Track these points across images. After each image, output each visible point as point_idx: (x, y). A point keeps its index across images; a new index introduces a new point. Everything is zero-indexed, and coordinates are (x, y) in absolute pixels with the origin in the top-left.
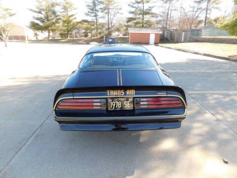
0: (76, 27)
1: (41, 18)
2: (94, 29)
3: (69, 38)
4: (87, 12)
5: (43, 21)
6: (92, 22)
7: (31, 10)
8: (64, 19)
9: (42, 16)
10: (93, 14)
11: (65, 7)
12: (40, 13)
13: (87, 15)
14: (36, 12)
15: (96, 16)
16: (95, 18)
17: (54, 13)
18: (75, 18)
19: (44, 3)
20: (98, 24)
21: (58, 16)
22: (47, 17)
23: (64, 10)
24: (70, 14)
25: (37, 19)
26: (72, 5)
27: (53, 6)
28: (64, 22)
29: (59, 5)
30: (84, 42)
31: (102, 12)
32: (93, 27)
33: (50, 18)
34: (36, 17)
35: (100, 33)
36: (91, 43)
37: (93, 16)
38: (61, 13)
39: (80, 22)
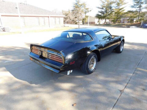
0: (123, 16)
1: (103, 12)
2: (136, 17)
3: (117, 23)
4: (133, 5)
5: (103, 14)
6: (135, 12)
7: (98, 8)
8: (116, 11)
9: (103, 10)
10: (138, 6)
11: (118, 3)
12: (102, 9)
13: (133, 7)
14: (100, 8)
15: (140, 7)
16: (139, 8)
17: (111, 8)
18: (124, 10)
19: (106, 3)
20: (141, 12)
21: (113, 9)
22: (106, 11)
23: (117, 5)
24: (121, 7)
25: (100, 12)
26: (123, 1)
27: (111, 4)
28: (116, 13)
29: (114, 3)
30: (126, 26)
31: (146, 3)
32: (135, 16)
33: (107, 11)
34: (100, 11)
35: (141, 20)
36: (131, 27)
37: (138, 8)
38: (115, 7)
39: (127, 13)
